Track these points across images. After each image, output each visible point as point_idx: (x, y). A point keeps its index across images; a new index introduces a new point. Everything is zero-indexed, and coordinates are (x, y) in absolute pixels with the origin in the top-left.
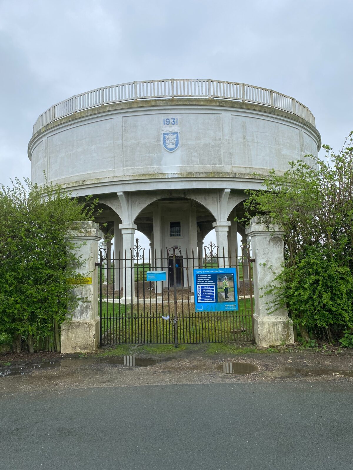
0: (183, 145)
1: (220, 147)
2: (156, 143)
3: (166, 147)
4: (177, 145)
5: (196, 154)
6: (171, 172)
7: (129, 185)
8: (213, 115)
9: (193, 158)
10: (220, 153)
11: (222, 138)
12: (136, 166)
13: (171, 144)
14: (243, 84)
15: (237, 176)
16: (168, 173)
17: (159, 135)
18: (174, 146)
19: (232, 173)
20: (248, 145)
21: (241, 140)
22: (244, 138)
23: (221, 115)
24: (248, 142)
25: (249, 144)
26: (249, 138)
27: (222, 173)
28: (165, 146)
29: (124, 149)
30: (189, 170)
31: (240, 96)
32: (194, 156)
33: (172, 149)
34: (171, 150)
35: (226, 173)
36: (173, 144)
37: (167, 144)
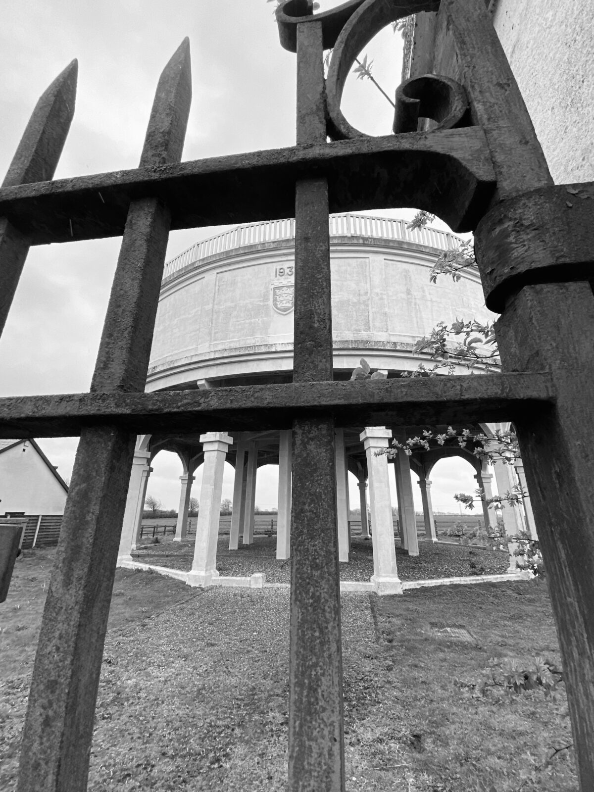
3: (276, 307)
6: (281, 343)
7: (215, 368)
8: (355, 260)
11: (369, 292)
12: (229, 339)
13: (284, 302)
15: (398, 348)
16: (275, 344)
17: (267, 292)
18: (290, 305)
19: (388, 342)
20: (415, 304)
21: (404, 296)
22: (408, 292)
23: (367, 260)
24: (415, 299)
25: (418, 302)
26: (416, 294)
27: (370, 342)
28: (275, 305)
29: (215, 317)
31: (399, 236)
33: (285, 309)
35: (377, 343)
36: (288, 301)
37: (278, 303)
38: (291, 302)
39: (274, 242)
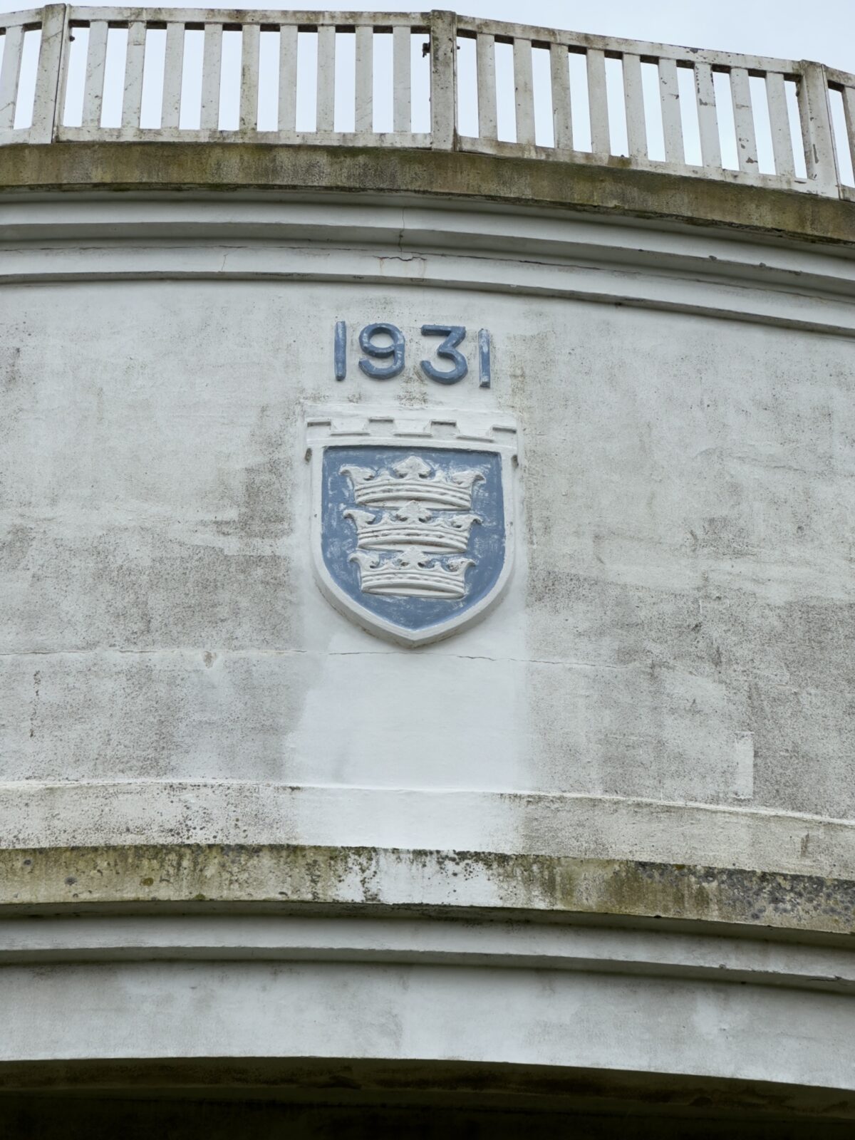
2: (232, 545)
3: (352, 588)
4: (480, 578)
5: (705, 689)
9: (677, 732)
13: (414, 554)
17: (274, 467)
18: (456, 583)
28: (345, 570)
32: (693, 710)
33: (420, 611)
34: (416, 623)
36: (438, 552)
37: (366, 559)
38: (461, 562)
39: (335, 152)
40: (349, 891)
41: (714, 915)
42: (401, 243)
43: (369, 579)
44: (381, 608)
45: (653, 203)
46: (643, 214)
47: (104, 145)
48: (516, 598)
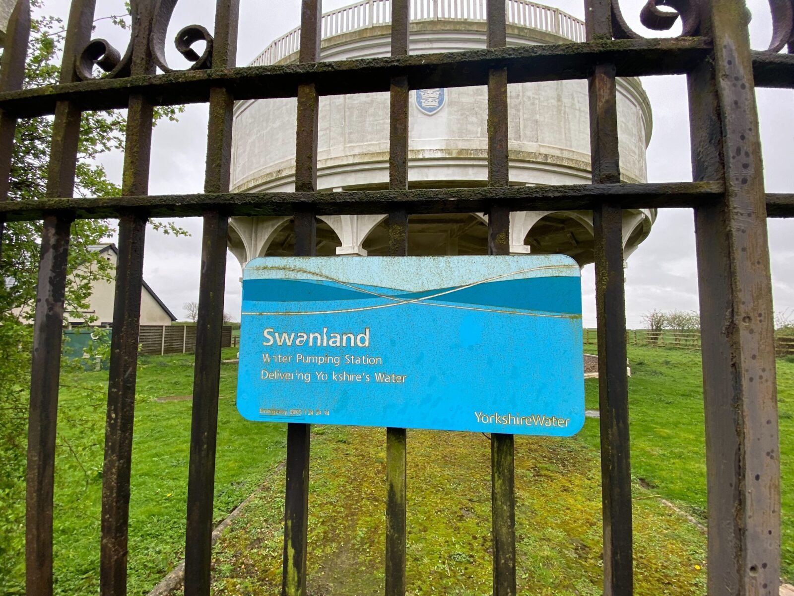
0: (451, 104)
1: (518, 110)
3: (421, 106)
4: (440, 103)
5: (474, 119)
6: (428, 148)
7: (353, 175)
9: (470, 127)
10: (518, 120)
11: (521, 94)
12: (367, 141)
13: (430, 100)
14: (557, 9)
15: (549, 161)
16: (423, 150)
18: (437, 104)
19: (540, 154)
20: (565, 113)
21: (554, 102)
22: (559, 99)
24: (565, 106)
25: (567, 110)
26: (566, 101)
27: (522, 152)
28: (420, 103)
29: (347, 114)
30: (462, 145)
31: (552, 29)
32: (472, 123)
33: (431, 109)
34: (430, 112)
35: (530, 154)
36: (434, 99)
37: (423, 101)
38: (437, 100)
39: (417, 23)
40: (421, 156)
41: (472, 156)
42: (429, 41)
43: (424, 105)
44: (425, 110)
45: (470, 28)
46: (468, 31)
47: (380, 27)
48: (446, 106)
